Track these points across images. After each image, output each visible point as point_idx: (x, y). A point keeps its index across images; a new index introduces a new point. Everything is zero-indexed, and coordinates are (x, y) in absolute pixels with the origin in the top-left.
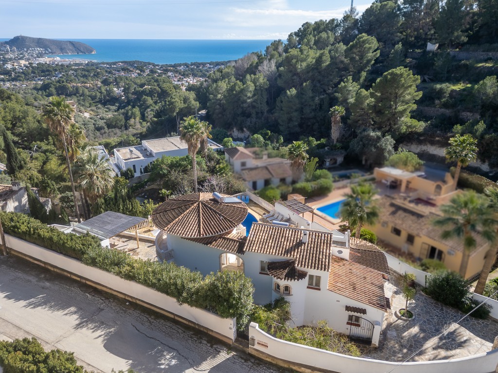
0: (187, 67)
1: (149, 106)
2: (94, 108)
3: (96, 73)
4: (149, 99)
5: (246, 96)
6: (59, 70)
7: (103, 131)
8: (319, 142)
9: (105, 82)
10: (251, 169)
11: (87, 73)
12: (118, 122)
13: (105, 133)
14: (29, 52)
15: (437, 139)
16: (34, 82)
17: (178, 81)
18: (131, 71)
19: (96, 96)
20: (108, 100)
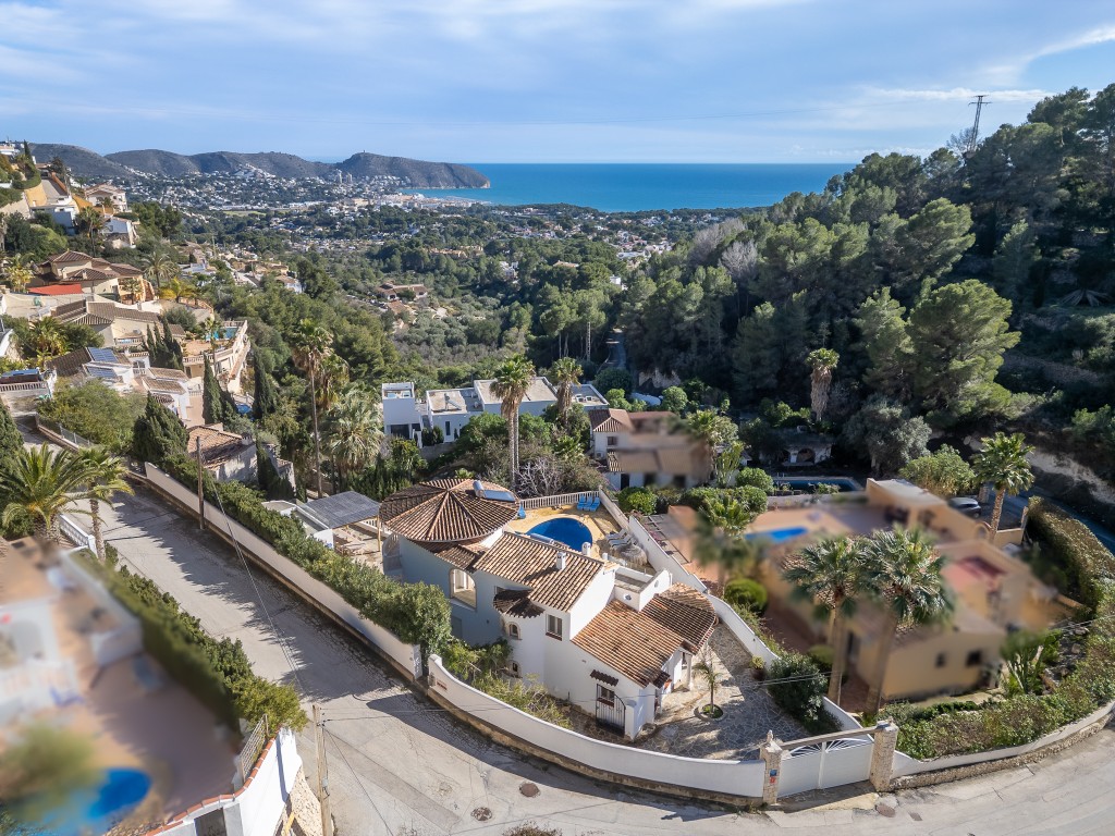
0: (663, 218)
1: (551, 304)
2: (457, 300)
3: (479, 230)
4: (555, 289)
5: (684, 309)
6: (417, 220)
7: (457, 347)
8: (796, 414)
9: (491, 249)
10: (626, 452)
11: (463, 228)
12: (487, 332)
13: (460, 351)
14: (373, 182)
15: (1041, 434)
16: (370, 242)
17: (634, 250)
18: (545, 227)
19: (467, 276)
20: (488, 286)
